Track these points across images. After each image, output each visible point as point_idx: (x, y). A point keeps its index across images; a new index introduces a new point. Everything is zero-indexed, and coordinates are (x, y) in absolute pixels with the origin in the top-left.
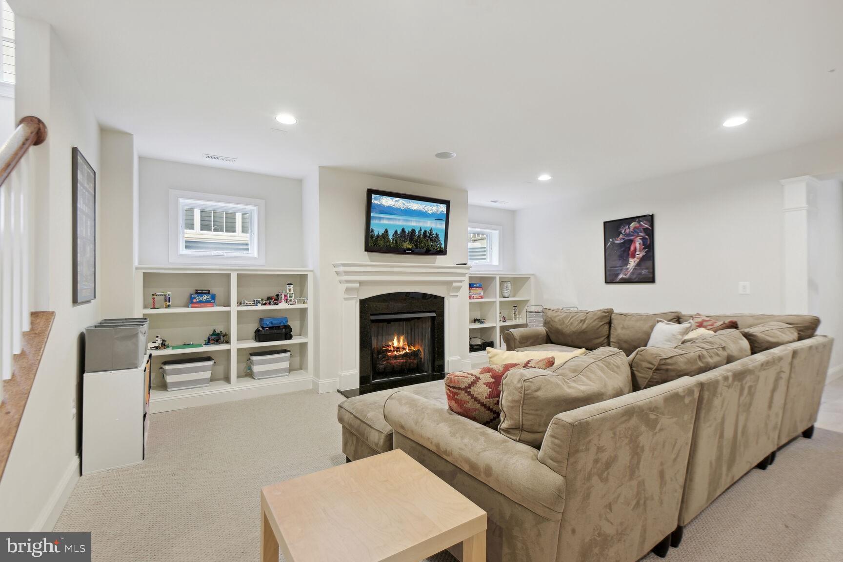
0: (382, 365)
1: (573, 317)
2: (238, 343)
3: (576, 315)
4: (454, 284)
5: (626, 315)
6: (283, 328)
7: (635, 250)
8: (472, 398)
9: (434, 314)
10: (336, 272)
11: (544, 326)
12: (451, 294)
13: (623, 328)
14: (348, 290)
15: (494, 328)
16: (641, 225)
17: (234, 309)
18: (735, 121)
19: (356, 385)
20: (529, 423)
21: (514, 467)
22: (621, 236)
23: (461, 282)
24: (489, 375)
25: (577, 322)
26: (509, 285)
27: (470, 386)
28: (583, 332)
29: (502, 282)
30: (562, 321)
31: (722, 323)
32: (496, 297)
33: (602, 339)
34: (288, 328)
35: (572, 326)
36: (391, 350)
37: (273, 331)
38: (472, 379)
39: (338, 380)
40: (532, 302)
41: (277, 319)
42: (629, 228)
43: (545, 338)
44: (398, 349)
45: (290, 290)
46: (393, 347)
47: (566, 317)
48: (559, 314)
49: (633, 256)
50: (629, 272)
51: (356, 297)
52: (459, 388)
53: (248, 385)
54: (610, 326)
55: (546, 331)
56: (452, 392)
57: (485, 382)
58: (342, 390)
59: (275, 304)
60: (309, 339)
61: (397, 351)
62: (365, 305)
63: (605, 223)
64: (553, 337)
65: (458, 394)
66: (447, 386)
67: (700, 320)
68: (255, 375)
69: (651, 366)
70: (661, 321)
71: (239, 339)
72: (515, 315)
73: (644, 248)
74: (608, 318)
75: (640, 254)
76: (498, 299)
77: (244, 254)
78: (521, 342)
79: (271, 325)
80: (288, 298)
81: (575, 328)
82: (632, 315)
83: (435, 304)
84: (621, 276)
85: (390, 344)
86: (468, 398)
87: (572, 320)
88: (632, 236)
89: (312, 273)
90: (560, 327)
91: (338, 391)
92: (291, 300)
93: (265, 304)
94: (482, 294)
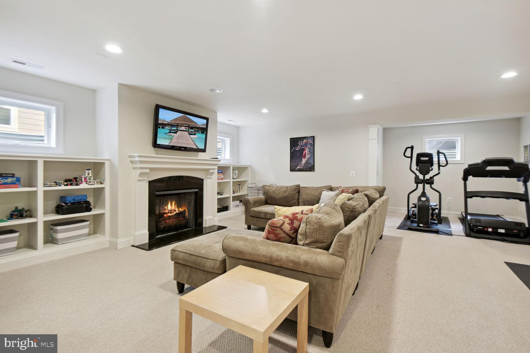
0: (162, 225)
1: (280, 189)
2: (44, 217)
3: (281, 189)
4: (211, 171)
5: (306, 188)
6: (83, 203)
7: (306, 153)
8: (283, 231)
9: (197, 190)
10: (131, 161)
11: (263, 195)
12: (208, 177)
13: (306, 194)
14: (141, 174)
15: (229, 198)
16: (308, 141)
17: (40, 189)
18: (358, 97)
19: (146, 240)
20: (321, 239)
21: (321, 259)
22: (299, 146)
23: (214, 169)
24: (287, 219)
25: (282, 192)
26: (237, 171)
27: (282, 225)
28: (286, 197)
29: (234, 170)
30: (274, 192)
31: (352, 190)
32: (230, 179)
33: (295, 200)
34: (88, 203)
35: (279, 195)
36: (167, 213)
37: (74, 206)
38: (282, 222)
39: (132, 238)
40: (250, 182)
41: (78, 196)
42: (303, 142)
43: (264, 202)
44: (171, 211)
45: (88, 174)
46: (168, 210)
47: (276, 190)
48: (272, 188)
49: (305, 158)
50: (302, 165)
51: (146, 179)
52: (277, 227)
53: (53, 249)
54: (299, 194)
55: (265, 198)
56: (273, 229)
57: (287, 223)
58: (136, 245)
59: (77, 185)
60: (107, 211)
61: (170, 213)
62: (152, 184)
63: (290, 139)
64: (269, 201)
65: (276, 230)
66: (270, 226)
67: (342, 189)
68: (59, 241)
69: (349, 210)
70: (324, 190)
71: (46, 213)
72: (240, 190)
73: (310, 153)
74: (298, 189)
75: (308, 156)
76: (232, 180)
77: (40, 144)
78: (253, 205)
79: (72, 201)
80: (88, 180)
81: (281, 195)
82: (309, 188)
83: (198, 184)
84: (298, 167)
85: (166, 208)
86: (281, 232)
87: (279, 191)
88: (304, 147)
89: (108, 162)
90: (273, 195)
91: (133, 246)
92: (90, 182)
93: (67, 185)
94: (223, 177)
